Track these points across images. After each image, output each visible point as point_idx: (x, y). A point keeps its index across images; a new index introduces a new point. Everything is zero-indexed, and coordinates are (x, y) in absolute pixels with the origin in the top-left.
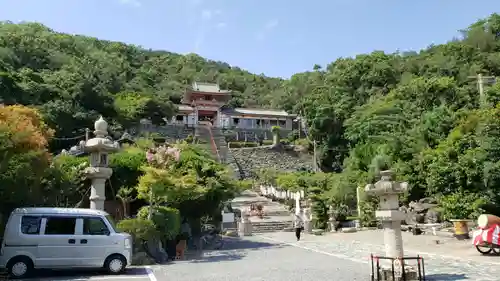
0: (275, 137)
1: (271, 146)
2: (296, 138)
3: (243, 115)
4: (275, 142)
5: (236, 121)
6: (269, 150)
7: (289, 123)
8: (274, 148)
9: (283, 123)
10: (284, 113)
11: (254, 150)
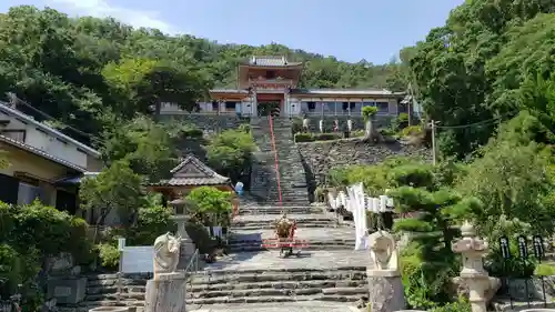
0: (368, 125)
1: (362, 138)
2: (404, 125)
3: (321, 97)
4: (368, 132)
5: (311, 106)
6: (357, 143)
7: (393, 105)
8: (366, 142)
9: (384, 105)
10: (386, 92)
11: (334, 144)
